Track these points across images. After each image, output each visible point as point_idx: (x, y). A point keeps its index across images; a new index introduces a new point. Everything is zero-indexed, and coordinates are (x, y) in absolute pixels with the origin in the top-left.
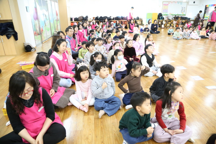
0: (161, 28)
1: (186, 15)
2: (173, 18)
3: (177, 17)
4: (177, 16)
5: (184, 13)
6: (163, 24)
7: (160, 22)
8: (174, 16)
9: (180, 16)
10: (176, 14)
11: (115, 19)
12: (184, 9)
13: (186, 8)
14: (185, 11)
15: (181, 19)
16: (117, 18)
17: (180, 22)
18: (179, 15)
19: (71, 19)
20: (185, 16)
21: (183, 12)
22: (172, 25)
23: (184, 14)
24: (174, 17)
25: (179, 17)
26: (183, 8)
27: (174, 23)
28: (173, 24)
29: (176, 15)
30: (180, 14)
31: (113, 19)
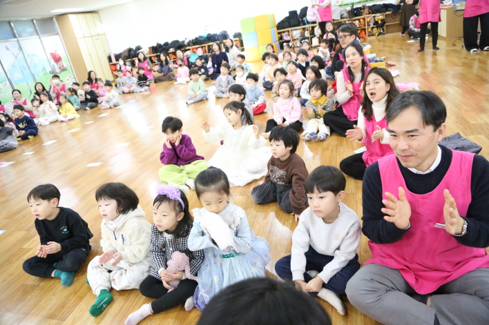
2: (346, 15)
4: (357, 6)
7: (306, 32)
9: (368, 5)
11: (192, 44)
15: (370, 13)
16: (197, 42)
17: (369, 23)
19: (110, 59)
24: (347, 12)
25: (364, 8)
31: (189, 44)
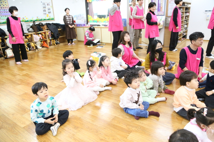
0: (6, 58)
1: (55, 19)
2: (31, 29)
3: (39, 25)
4: (37, 23)
5: (50, 15)
6: (8, 47)
8: (31, 24)
9: (44, 23)
10: (35, 19)
12: (47, 7)
13: (51, 4)
14: (51, 10)
15: (48, 29)
17: (48, 36)
18: (41, 20)
20: (54, 22)
21: (47, 12)
22: (32, 44)
23: (52, 17)
24: (31, 27)
25: (42, 25)
26: (44, 4)
27: (35, 40)
28: (35, 43)
29: (34, 22)
30: (43, 18)
